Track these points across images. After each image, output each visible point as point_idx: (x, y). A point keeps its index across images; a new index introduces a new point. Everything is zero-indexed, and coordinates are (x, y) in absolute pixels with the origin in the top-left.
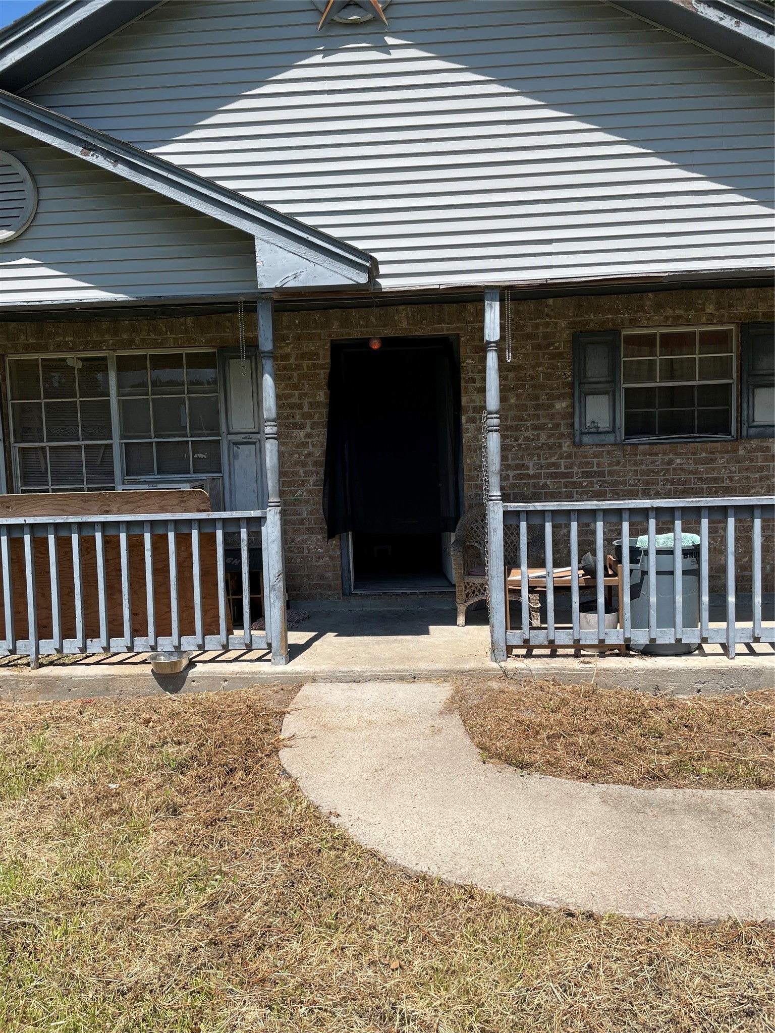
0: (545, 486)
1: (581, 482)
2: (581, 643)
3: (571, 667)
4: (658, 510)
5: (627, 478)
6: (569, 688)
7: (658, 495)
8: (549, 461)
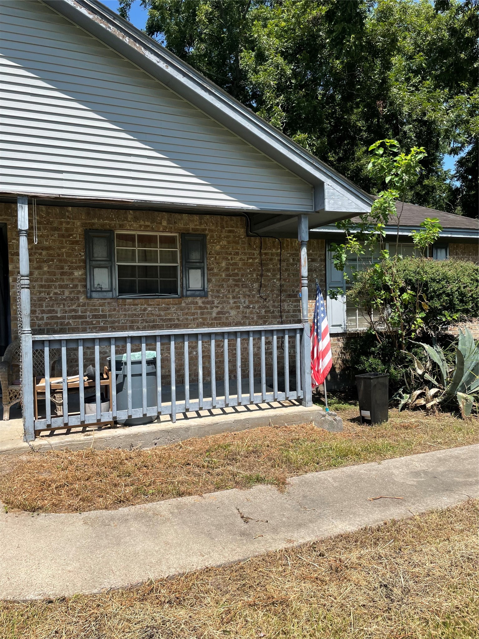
0: (68, 323)
1: (92, 321)
2: (86, 423)
3: (78, 439)
4: (132, 338)
5: (120, 319)
6: (75, 453)
7: (138, 329)
8: (71, 308)
